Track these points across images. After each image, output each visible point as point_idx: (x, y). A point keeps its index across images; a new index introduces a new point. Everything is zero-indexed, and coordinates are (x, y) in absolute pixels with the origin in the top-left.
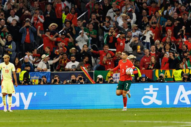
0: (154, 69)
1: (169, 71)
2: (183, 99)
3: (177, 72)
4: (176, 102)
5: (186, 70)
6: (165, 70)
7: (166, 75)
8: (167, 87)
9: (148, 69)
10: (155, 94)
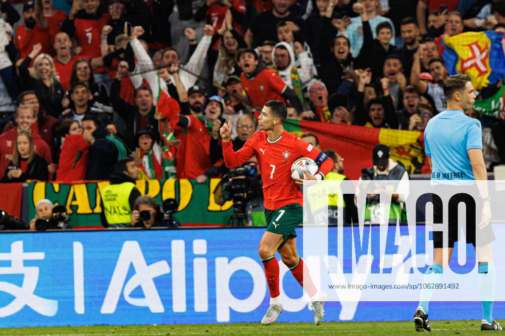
0: (29, 181)
2: (138, 293)
3: (113, 192)
4: (109, 307)
5: (147, 183)
6: (71, 185)
7: (74, 203)
8: (78, 249)
9: (6, 180)
10: (32, 276)
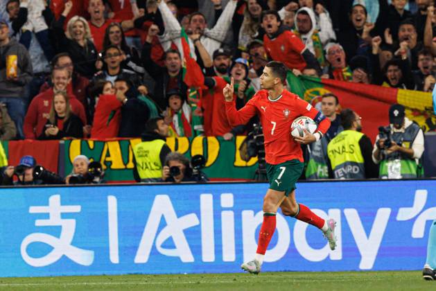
0: (65, 138)
1: (117, 144)
2: (169, 244)
3: (145, 149)
6: (105, 142)
7: (108, 159)
8: (112, 202)
10: (69, 227)
